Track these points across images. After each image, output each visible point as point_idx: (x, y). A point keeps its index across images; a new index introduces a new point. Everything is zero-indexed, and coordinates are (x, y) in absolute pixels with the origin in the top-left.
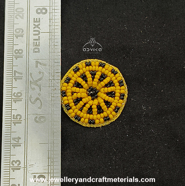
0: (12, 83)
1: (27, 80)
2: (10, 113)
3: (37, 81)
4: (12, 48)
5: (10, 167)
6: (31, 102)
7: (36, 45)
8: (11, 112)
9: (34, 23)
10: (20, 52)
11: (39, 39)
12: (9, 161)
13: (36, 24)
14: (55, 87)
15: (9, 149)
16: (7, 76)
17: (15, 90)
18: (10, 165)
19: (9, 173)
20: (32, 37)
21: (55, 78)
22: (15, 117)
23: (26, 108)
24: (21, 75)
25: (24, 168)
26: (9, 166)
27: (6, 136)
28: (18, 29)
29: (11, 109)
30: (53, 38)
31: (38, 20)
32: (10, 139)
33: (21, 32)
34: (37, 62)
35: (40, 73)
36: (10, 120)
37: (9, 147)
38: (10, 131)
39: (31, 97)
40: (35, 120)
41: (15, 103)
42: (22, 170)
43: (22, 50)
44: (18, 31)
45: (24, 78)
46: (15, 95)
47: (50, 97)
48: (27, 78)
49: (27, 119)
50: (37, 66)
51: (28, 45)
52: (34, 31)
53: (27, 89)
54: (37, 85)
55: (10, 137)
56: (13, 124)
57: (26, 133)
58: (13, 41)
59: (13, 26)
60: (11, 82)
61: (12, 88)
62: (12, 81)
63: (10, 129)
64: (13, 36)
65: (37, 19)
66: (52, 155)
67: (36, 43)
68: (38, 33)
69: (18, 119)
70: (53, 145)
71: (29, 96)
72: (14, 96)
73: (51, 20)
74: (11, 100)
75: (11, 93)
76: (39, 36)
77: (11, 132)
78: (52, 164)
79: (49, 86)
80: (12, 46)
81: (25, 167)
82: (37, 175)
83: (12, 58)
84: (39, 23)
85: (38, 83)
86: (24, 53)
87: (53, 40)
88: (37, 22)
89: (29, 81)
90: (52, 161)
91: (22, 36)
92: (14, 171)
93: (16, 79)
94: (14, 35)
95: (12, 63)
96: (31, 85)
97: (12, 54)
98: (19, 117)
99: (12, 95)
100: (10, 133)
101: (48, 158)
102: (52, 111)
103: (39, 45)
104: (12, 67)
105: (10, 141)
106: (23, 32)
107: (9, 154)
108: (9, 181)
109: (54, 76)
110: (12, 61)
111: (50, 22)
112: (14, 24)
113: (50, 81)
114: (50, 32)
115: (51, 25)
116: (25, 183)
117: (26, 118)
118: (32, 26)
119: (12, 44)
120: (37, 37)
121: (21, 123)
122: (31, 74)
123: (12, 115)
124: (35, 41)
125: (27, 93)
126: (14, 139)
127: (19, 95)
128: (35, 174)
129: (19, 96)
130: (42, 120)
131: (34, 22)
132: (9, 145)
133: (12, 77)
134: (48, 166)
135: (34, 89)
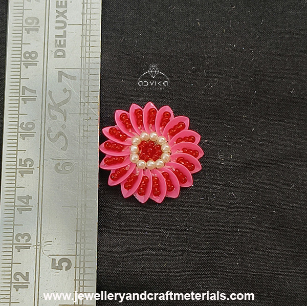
0: (19, 107)
1: (44, 102)
2: (15, 156)
3: (60, 104)
4: (20, 49)
5: (13, 244)
6: (50, 139)
7: (60, 45)
8: (17, 154)
9: (58, 9)
10: (33, 55)
11: (64, 36)
12: (11, 234)
13: (61, 10)
14: (89, 116)
15: (12, 215)
16: (11, 95)
17: (23, 119)
18: (13, 240)
19: (11, 254)
20: (53, 32)
21: (91, 100)
22: (23, 163)
23: (40, 149)
24: (35, 95)
25: (37, 245)
26: (11, 242)
27: (8, 193)
28: (29, 18)
29: (15, 149)
30: (88, 34)
31: (64, 4)
32: (15, 199)
33: (35, 23)
34: (61, 74)
35: (65, 90)
36: (15, 167)
37: (12, 212)
38: (14, 185)
39: (50, 131)
40: (56, 167)
41: (24, 139)
42: (33, 249)
43: (36, 53)
44: (30, 21)
45: (39, 99)
46: (24, 126)
47: (82, 131)
48: (44, 99)
49: (43, 166)
50: (60, 80)
51: (46, 44)
52: (57, 22)
53: (43, 117)
54: (61, 111)
55: (15, 195)
56: (19, 175)
57: (41, 188)
58: (22, 37)
59: (23, 13)
60: (17, 105)
61: (19, 114)
62: (19, 104)
63: (14, 182)
64: (22, 30)
65: (61, 2)
66: (83, 226)
67: (60, 41)
68: (62, 25)
69: (28, 166)
70: (85, 209)
71: (47, 129)
72: (22, 128)
73: (85, 5)
74: (16, 134)
75: (16, 123)
76: (65, 30)
77: (15, 187)
78: (83, 241)
79: (80, 114)
80: (20, 46)
81: (39, 245)
82: (58, 259)
83: (19, 66)
84: (66, 9)
85: (62, 108)
86: (40, 58)
87: (88, 38)
88: (61, 6)
89: (47, 104)
90: (83, 235)
91: (37, 30)
92: (19, 251)
93: (25, 101)
94: (24, 28)
95: (19, 73)
96: (50, 111)
97: (20, 59)
98: (29, 163)
99: (18, 127)
100: (14, 189)
101: (77, 231)
102: (84, 154)
103: (64, 46)
104: (19, 80)
105: (14, 202)
106: (38, 23)
107: (12, 223)
108: (11, 267)
109: (88, 96)
110: (19, 70)
111: (83, 7)
112: (23, 10)
113: (82, 104)
114: (83, 25)
115: (86, 13)
116: (38, 271)
117: (42, 164)
118: (53, 13)
119: (20, 42)
120: (61, 32)
121: (32, 172)
122: (50, 92)
123: (18, 160)
124: (58, 39)
125: (43, 123)
126: (20, 198)
127: (30, 126)
128: (54, 257)
129: (31, 129)
130: (67, 168)
131: (58, 6)
132: (13, 208)
133: (19, 96)
134: (76, 243)
135: (54, 117)
